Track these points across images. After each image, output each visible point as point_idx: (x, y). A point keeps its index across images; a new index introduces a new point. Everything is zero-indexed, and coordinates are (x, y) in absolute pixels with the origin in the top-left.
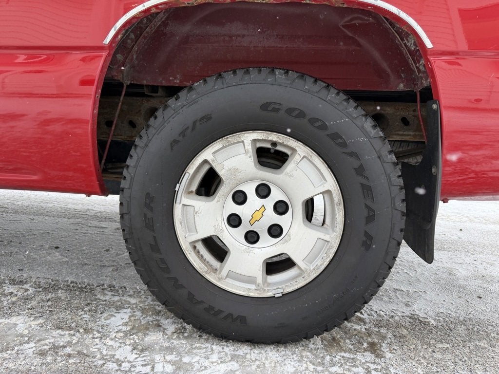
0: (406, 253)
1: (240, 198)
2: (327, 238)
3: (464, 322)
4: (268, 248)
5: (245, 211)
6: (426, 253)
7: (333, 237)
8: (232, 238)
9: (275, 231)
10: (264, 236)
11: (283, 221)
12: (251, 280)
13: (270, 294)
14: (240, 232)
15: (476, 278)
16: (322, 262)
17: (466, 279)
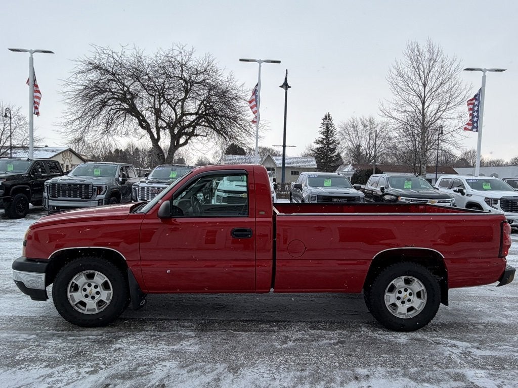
0: (442, 305)
1: (400, 292)
2: (423, 301)
3: (455, 323)
4: (408, 305)
5: (401, 296)
6: (446, 304)
7: (425, 301)
8: (398, 303)
9: (409, 300)
10: (406, 302)
11: (411, 298)
12: (404, 314)
13: (409, 318)
14: (400, 301)
15: (454, 310)
16: (422, 308)
17: (451, 310)
